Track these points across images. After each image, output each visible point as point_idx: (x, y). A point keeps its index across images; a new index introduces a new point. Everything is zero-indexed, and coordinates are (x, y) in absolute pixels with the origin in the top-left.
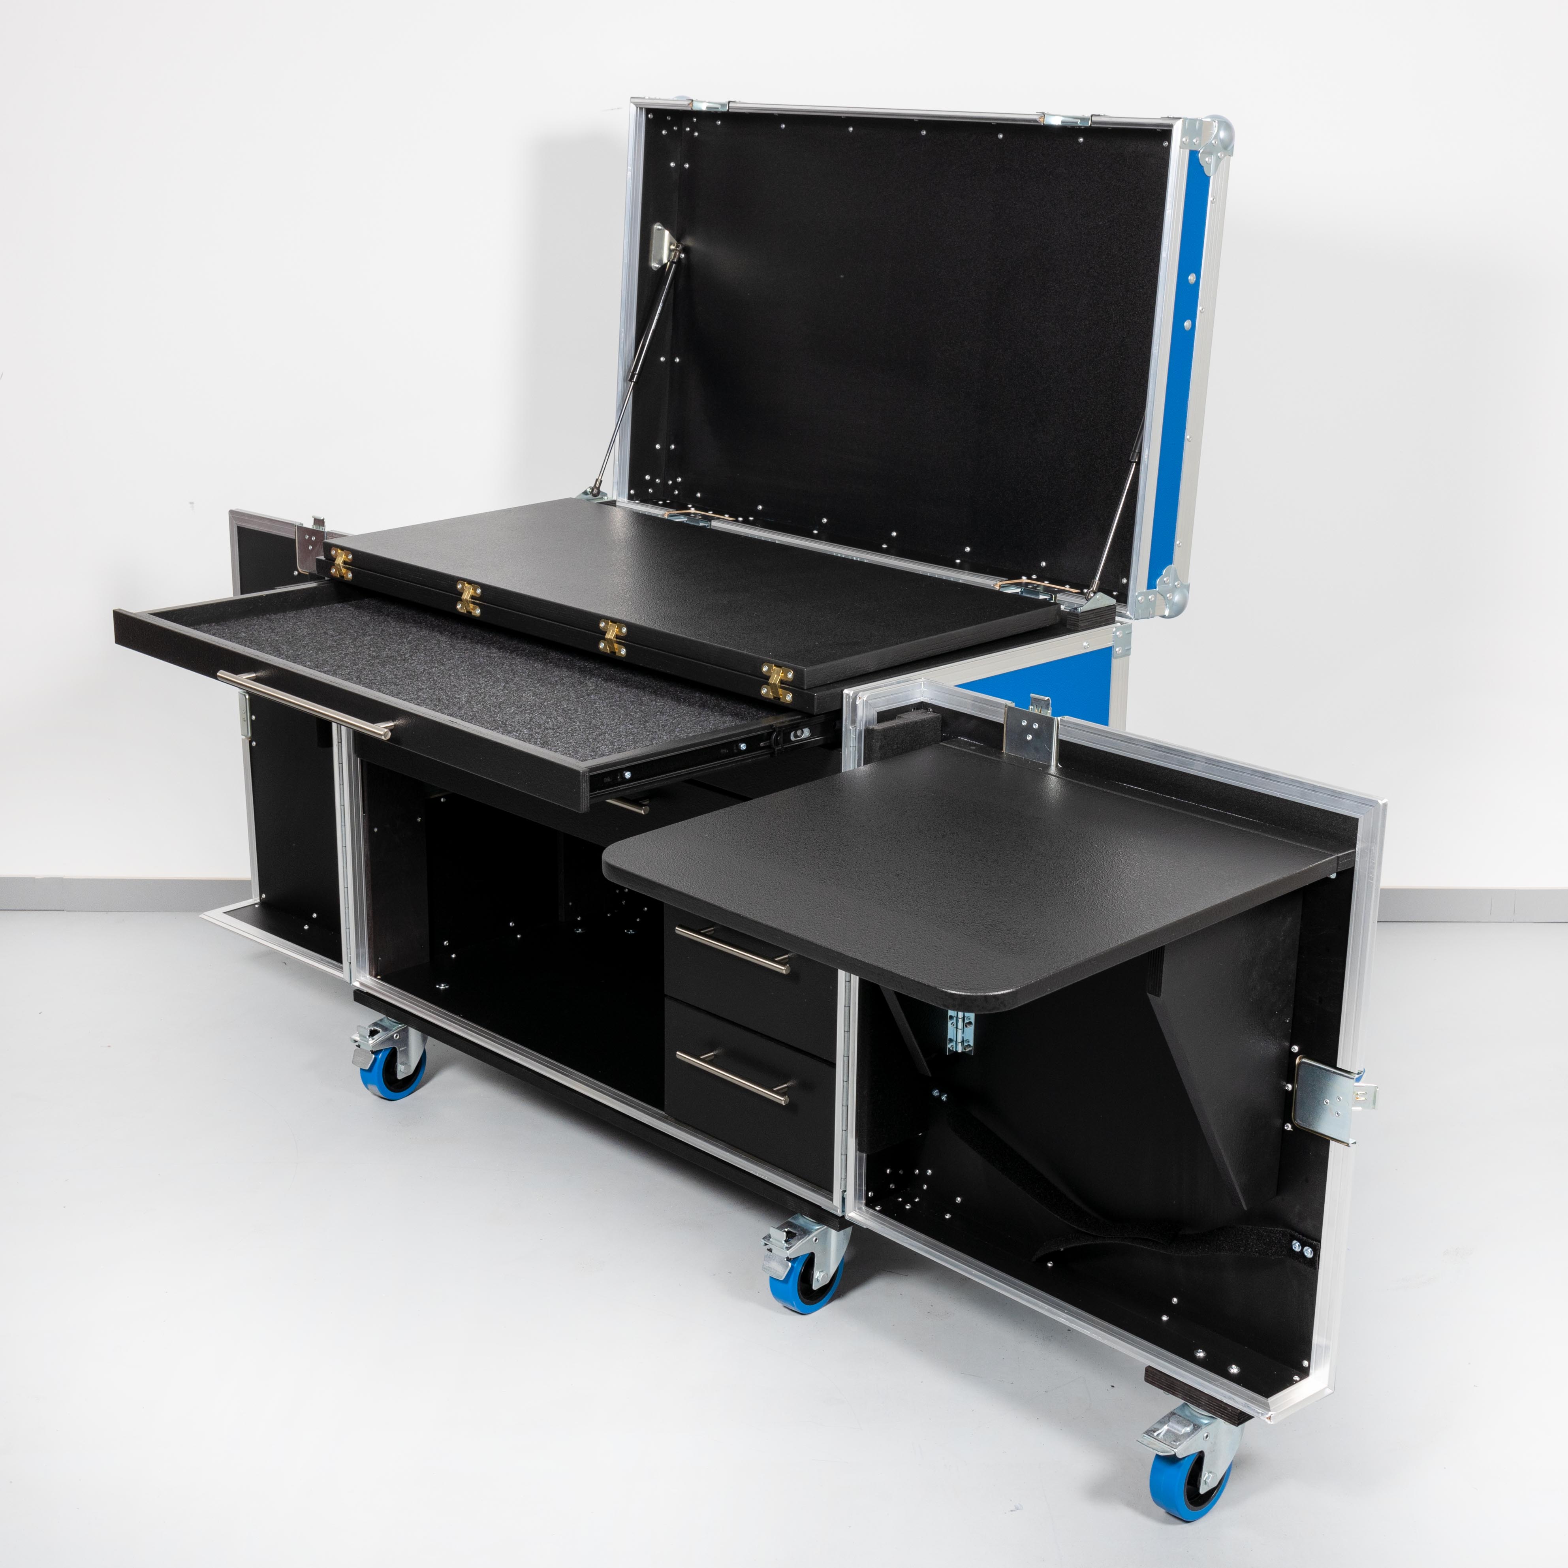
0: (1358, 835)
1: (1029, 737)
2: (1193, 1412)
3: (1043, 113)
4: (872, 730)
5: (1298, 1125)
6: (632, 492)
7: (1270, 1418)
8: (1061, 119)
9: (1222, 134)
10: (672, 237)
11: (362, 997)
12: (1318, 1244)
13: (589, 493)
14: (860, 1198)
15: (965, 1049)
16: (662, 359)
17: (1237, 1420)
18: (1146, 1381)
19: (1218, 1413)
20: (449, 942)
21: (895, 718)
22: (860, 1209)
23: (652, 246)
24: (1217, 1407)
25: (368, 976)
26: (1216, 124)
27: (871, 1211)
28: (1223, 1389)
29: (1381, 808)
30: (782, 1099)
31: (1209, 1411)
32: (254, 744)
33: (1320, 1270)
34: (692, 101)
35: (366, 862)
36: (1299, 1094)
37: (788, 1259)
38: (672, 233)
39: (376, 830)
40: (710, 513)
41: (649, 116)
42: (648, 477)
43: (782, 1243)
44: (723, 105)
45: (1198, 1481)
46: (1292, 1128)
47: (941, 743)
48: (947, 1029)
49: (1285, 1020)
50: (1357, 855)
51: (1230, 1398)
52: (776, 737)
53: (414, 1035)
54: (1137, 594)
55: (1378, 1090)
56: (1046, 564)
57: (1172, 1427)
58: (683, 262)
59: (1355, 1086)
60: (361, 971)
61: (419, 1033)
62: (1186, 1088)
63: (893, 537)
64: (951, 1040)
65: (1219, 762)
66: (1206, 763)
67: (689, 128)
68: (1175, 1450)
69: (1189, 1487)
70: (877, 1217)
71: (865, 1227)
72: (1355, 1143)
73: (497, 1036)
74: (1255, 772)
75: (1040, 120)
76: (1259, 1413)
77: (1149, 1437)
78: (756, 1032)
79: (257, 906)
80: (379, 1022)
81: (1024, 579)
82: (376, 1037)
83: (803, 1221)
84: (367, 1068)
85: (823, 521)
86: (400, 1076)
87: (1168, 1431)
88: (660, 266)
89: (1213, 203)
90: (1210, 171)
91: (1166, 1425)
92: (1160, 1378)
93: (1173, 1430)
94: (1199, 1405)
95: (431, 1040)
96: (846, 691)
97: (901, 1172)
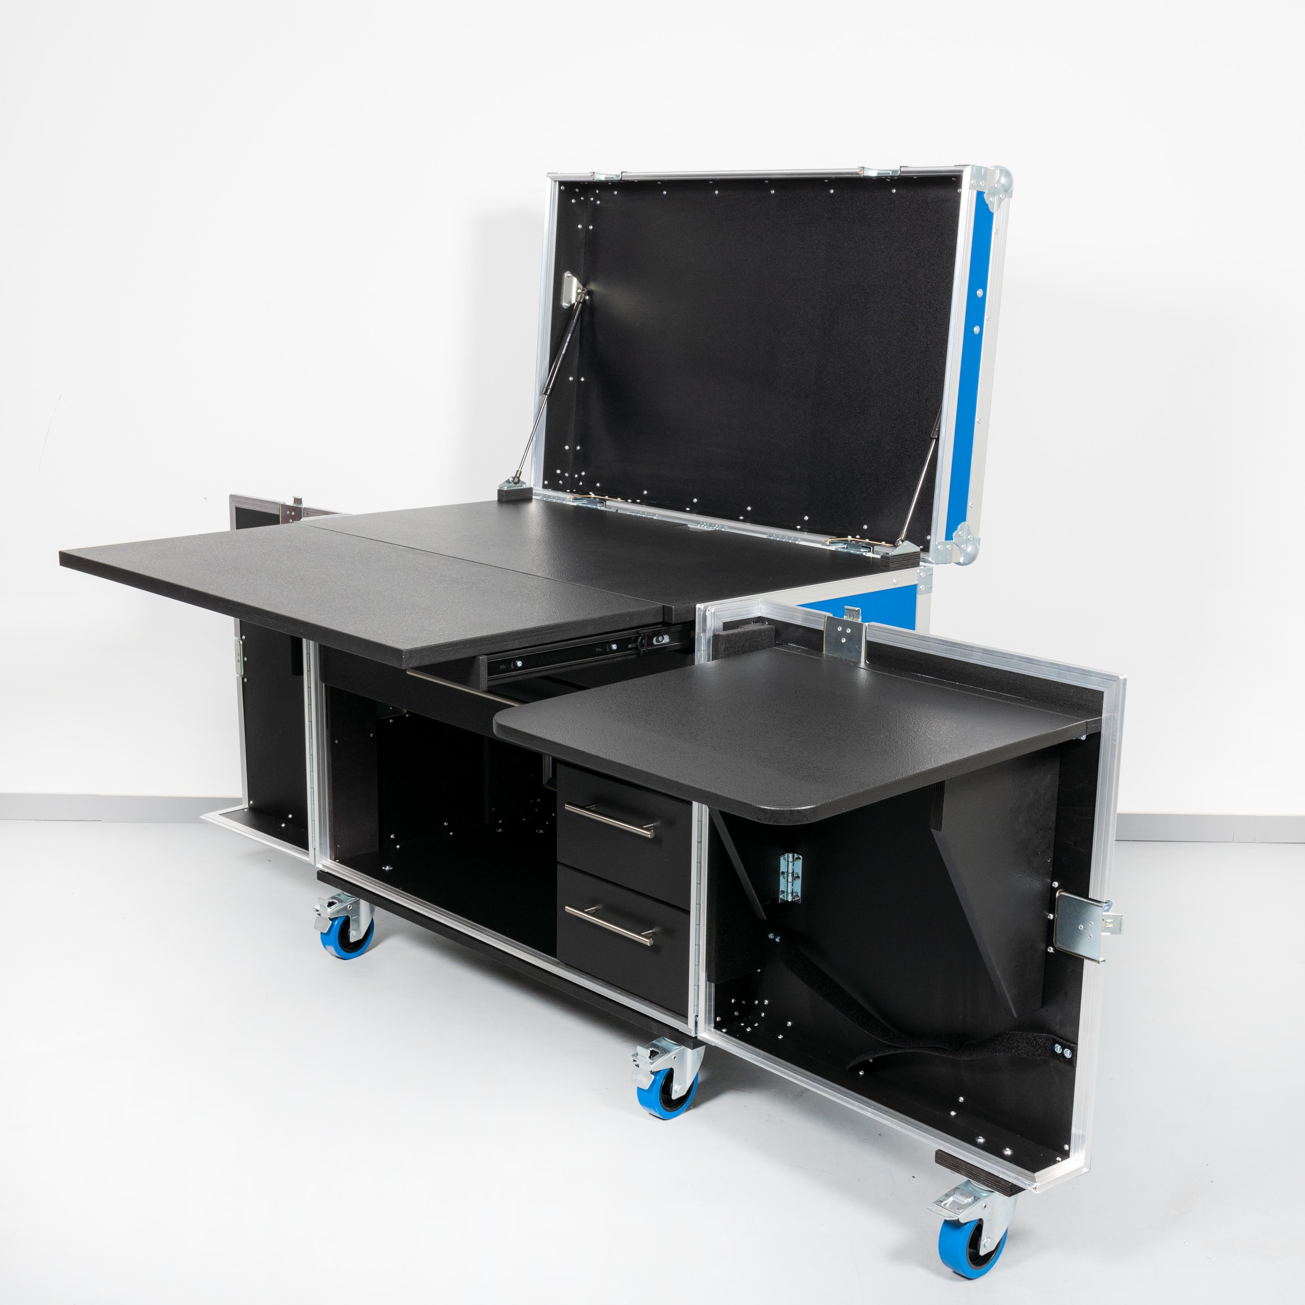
0: (1103, 705)
1: (844, 640)
2: (974, 1187)
3: (863, 167)
4: (718, 635)
5: (1059, 948)
6: (546, 482)
7: (1035, 1188)
8: (877, 172)
9: (1003, 180)
10: (579, 283)
11: (324, 877)
12: (1075, 1047)
13: (511, 482)
14: (709, 1023)
15: (794, 899)
16: (571, 379)
17: (1009, 1191)
18: (936, 1162)
19: (994, 1186)
20: (395, 836)
21: (738, 628)
22: (709, 1030)
23: (563, 289)
24: (993, 1182)
25: (329, 860)
26: (998, 172)
27: (719, 1032)
28: (998, 1166)
29: (1122, 682)
30: (648, 941)
31: (987, 1185)
32: (246, 680)
33: (1077, 1068)
34: (594, 173)
35: (328, 767)
36: (1059, 921)
37: (652, 1073)
38: (579, 280)
39: (336, 742)
40: (607, 497)
41: (562, 188)
42: (558, 472)
43: (646, 1058)
44: (617, 176)
45: (979, 1244)
46: (1053, 950)
47: (774, 648)
48: (780, 882)
49: (1047, 860)
50: (1103, 722)
51: (1003, 1173)
52: (642, 640)
53: (364, 905)
54: (937, 543)
55: (1123, 918)
56: (868, 527)
57: (957, 1199)
58: (588, 302)
59: (1104, 915)
60: (323, 857)
61: (367, 903)
62: (965, 912)
63: (748, 511)
64: (783, 892)
65: (992, 651)
66: (983, 653)
67: (593, 198)
68: (959, 1216)
69: (972, 1250)
70: (724, 1037)
71: (713, 1045)
72: (1104, 961)
73: (428, 903)
74: (1022, 658)
75: (861, 172)
76: (1026, 1184)
77: (937, 1206)
78: (628, 889)
79: (246, 810)
80: (337, 896)
81: (850, 538)
82: (333, 907)
83: (666, 1042)
84: (326, 931)
85: (694, 501)
86: (352, 940)
87: (954, 1201)
88: (569, 305)
89: (996, 234)
90: (993, 208)
91: (952, 1197)
92: (947, 1159)
93: (957, 1201)
94: (979, 1181)
95: (378, 909)
96: (698, 606)
97: (743, 1002)
